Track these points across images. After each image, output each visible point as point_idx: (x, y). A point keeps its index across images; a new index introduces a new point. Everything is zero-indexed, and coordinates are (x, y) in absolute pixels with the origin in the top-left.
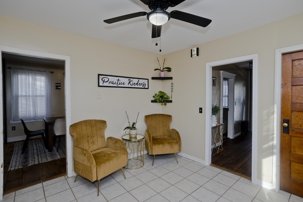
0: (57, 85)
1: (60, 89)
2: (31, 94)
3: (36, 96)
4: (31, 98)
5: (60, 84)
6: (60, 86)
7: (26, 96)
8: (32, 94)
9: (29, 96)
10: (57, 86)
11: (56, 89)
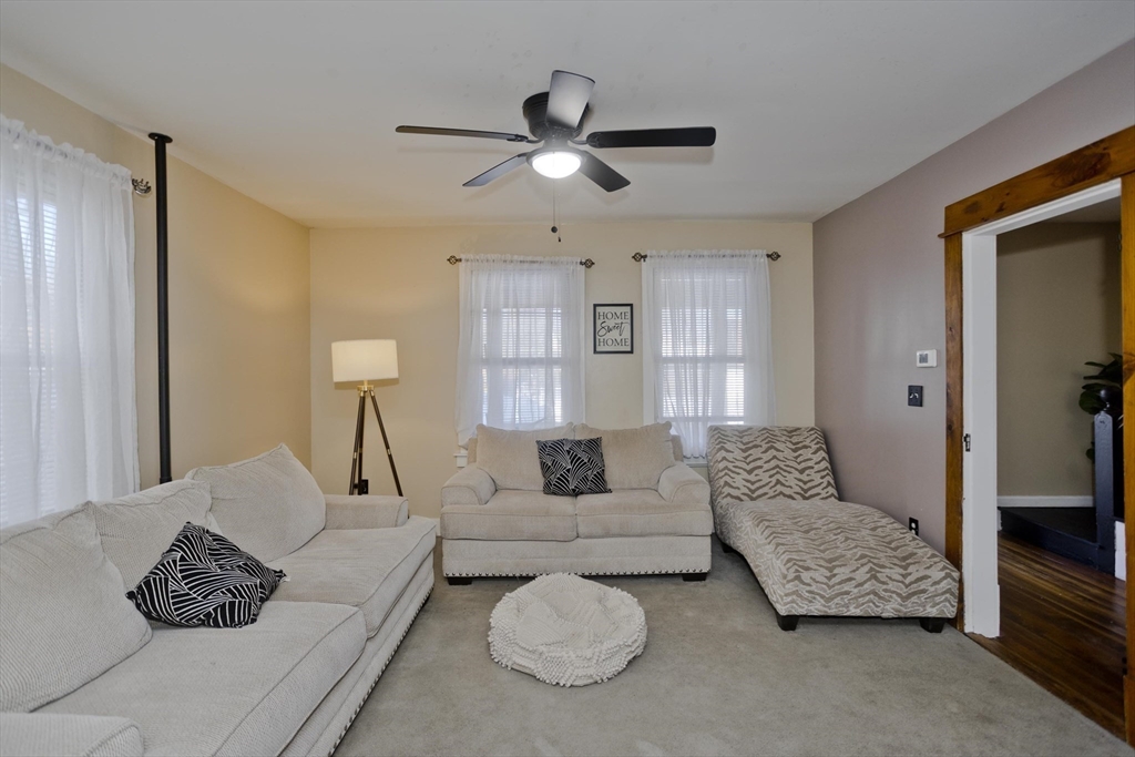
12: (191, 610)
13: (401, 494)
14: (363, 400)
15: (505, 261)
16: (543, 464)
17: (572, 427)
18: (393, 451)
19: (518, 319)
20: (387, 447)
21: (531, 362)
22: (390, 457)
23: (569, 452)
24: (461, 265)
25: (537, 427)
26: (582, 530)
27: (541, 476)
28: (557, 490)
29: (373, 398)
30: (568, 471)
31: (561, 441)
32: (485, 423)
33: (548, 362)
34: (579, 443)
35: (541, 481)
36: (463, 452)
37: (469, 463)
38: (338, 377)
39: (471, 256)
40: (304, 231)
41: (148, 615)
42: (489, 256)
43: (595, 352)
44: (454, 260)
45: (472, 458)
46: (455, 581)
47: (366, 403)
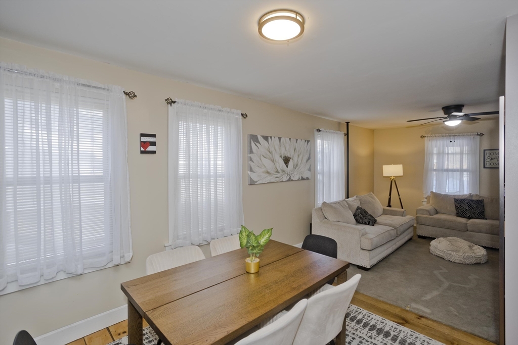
0: (144, 139)
1: (154, 152)
2: (56, 173)
3: (77, 180)
4: (56, 187)
5: (154, 136)
6: (153, 144)
7: (34, 181)
8: (60, 173)
9: (49, 181)
10: (144, 144)
11: (142, 152)
12: (363, 221)
13: (402, 208)
14: (392, 181)
15: (443, 136)
16: (456, 206)
17: (471, 195)
18: (401, 197)
19: (448, 156)
20: (399, 196)
21: (453, 171)
22: (400, 199)
23: (467, 203)
24: (426, 138)
25: (456, 194)
26: (469, 228)
27: (455, 210)
28: (461, 215)
29: (395, 181)
30: (467, 209)
31: (465, 199)
32: (434, 191)
33: (461, 171)
34: (473, 201)
35: (455, 211)
36: (426, 200)
37: (427, 203)
38: (384, 175)
39: (429, 135)
40: (373, 131)
41: (356, 220)
42: (436, 135)
43: (484, 167)
44: (423, 137)
45: (428, 202)
46: (420, 237)
47: (393, 182)
